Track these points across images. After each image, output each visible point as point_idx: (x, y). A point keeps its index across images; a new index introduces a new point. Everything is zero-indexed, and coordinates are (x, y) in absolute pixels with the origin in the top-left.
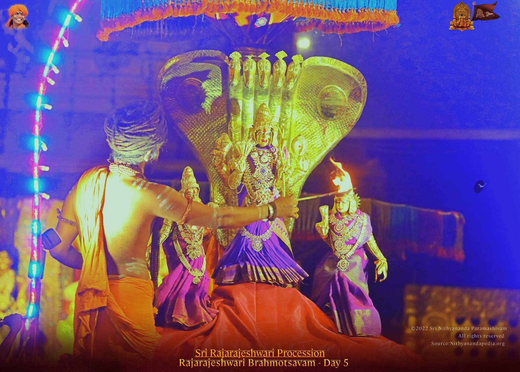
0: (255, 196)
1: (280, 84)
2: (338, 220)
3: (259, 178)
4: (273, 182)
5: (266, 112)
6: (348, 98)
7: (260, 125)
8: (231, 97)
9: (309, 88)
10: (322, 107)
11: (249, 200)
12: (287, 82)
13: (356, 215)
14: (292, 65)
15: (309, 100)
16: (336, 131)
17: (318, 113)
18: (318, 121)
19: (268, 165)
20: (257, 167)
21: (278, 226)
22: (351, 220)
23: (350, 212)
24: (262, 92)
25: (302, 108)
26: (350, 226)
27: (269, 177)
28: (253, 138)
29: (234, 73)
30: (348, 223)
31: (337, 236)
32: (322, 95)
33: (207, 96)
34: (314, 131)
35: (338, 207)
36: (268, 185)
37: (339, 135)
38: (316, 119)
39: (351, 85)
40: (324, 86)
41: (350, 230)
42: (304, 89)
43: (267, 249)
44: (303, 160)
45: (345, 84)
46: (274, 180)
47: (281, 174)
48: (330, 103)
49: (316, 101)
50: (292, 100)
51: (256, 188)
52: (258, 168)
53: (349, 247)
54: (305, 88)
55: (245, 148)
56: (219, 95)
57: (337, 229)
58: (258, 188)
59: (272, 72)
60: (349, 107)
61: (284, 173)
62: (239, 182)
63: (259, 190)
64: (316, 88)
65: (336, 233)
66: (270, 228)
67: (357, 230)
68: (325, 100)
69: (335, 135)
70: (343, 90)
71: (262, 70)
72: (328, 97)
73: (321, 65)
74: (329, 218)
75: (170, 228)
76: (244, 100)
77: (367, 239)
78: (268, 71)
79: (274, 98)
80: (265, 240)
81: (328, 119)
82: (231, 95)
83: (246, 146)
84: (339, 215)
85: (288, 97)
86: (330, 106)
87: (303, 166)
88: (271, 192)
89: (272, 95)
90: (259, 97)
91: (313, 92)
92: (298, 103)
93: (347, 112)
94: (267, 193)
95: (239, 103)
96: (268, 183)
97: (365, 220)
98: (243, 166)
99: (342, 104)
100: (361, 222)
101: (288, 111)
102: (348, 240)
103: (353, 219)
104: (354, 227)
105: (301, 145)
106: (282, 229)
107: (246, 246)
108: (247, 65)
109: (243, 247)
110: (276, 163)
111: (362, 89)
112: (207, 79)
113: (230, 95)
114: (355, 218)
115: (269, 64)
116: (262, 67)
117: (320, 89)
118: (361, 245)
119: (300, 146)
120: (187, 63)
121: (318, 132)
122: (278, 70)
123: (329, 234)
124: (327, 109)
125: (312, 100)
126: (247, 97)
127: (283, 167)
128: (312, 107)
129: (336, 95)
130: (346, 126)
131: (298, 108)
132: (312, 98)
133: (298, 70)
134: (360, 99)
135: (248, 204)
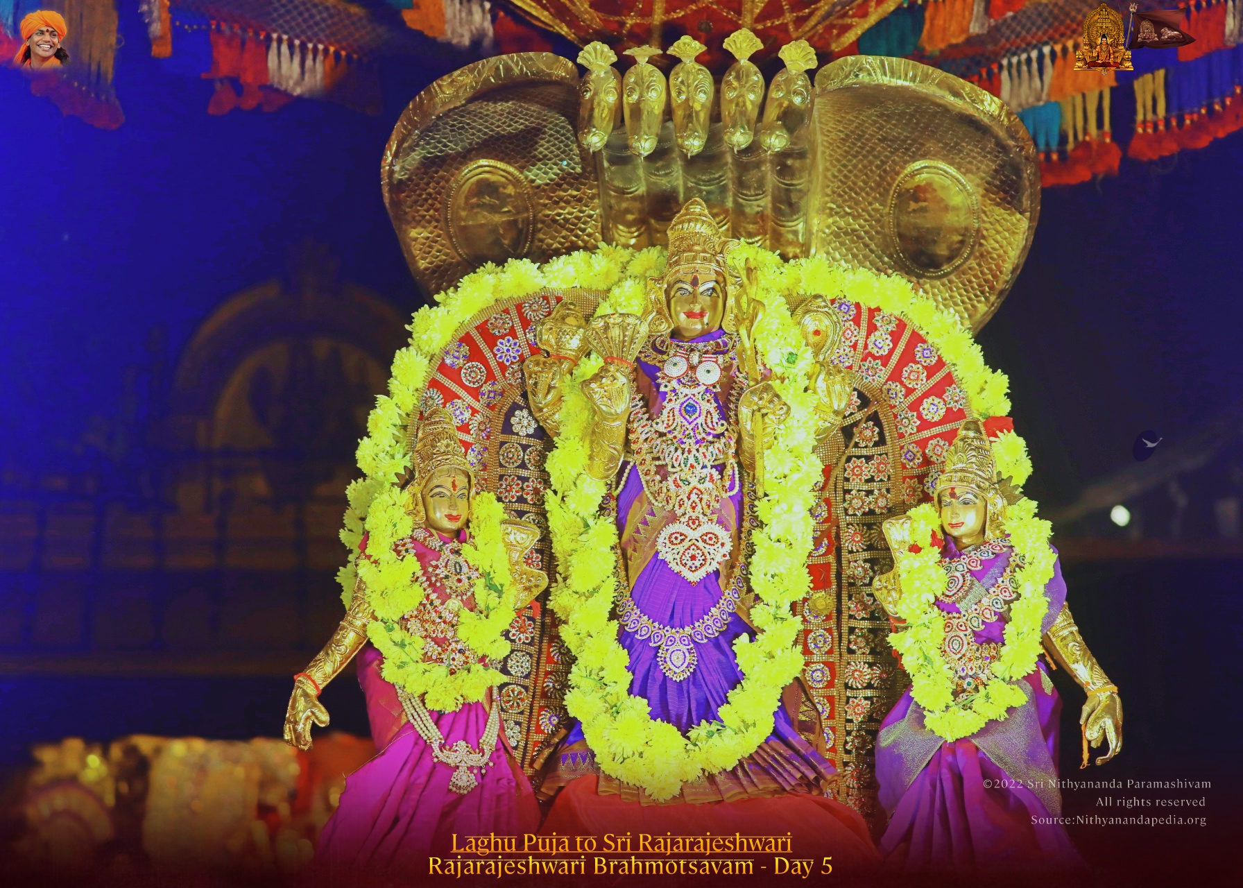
0: (667, 498)
2: (948, 560)
3: (677, 435)
4: (725, 445)
6: (982, 200)
9: (856, 176)
10: (902, 237)
11: (646, 509)
14: (779, 78)
15: (860, 216)
17: (891, 256)
19: (707, 391)
20: (668, 397)
22: (992, 557)
26: (988, 579)
27: (708, 430)
31: (945, 613)
32: (899, 196)
36: (707, 455)
39: (985, 157)
41: (987, 590)
42: (841, 181)
45: (968, 154)
46: (730, 438)
48: (927, 222)
52: (670, 400)
53: (989, 648)
54: (845, 176)
60: (985, 233)
63: (677, 475)
64: (880, 176)
66: (721, 601)
68: (910, 213)
70: (964, 174)
71: (683, 97)
72: (917, 200)
73: (881, 81)
77: (1048, 622)
80: (705, 641)
84: (949, 547)
86: (928, 231)
93: (982, 249)
94: (708, 484)
99: (964, 220)
102: (982, 627)
103: (997, 555)
108: (636, 84)
111: (1023, 167)
112: (535, 160)
116: (684, 89)
117: (891, 177)
120: (458, 104)
124: (917, 240)
125: (870, 215)
128: (871, 238)
129: (941, 194)
130: (983, 292)
131: (829, 244)
132: (870, 208)
133: (801, 94)
134: (1020, 202)
135: (645, 523)
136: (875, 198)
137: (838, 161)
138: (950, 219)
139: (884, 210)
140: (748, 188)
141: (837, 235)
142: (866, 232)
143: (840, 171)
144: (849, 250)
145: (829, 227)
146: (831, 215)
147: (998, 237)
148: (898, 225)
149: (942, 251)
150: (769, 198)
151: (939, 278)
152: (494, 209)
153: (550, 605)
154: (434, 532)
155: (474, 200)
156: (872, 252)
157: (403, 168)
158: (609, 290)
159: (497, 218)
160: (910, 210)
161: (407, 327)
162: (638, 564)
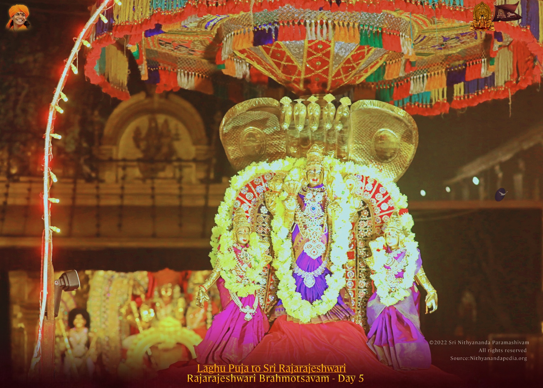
0: (307, 234)
2: (388, 253)
3: (309, 216)
4: (324, 219)
6: (401, 141)
9: (363, 132)
10: (376, 151)
14: (340, 107)
15: (363, 144)
16: (391, 172)
17: (373, 156)
18: (374, 164)
19: (318, 203)
20: (307, 205)
22: (400, 253)
25: (358, 152)
26: (399, 259)
27: (319, 215)
28: (304, 178)
29: (285, 117)
30: (397, 256)
31: (386, 269)
32: (376, 139)
35: (388, 242)
36: (319, 222)
38: (372, 162)
39: (402, 128)
40: (377, 130)
41: (399, 263)
42: (358, 134)
45: (396, 127)
48: (384, 147)
49: (370, 144)
50: (348, 144)
51: (308, 226)
55: (294, 187)
56: (279, 143)
59: (321, 115)
60: (401, 150)
62: (291, 221)
63: (310, 228)
64: (370, 132)
66: (322, 264)
68: (379, 144)
70: (395, 133)
71: (312, 114)
72: (381, 140)
73: (370, 108)
76: (302, 146)
77: (416, 272)
78: (318, 114)
80: (318, 276)
83: (294, 185)
84: (389, 249)
86: (384, 149)
88: (322, 230)
91: (367, 136)
93: (401, 154)
94: (318, 230)
96: (319, 220)
99: (395, 146)
101: (344, 155)
102: (397, 273)
103: (402, 253)
104: (402, 260)
108: (297, 109)
111: (413, 131)
112: (266, 127)
114: (404, 251)
115: (318, 107)
116: (312, 111)
117: (373, 133)
120: (244, 112)
122: (327, 113)
124: (381, 152)
128: (367, 151)
129: (389, 138)
130: (401, 167)
131: (355, 152)
132: (367, 142)
133: (346, 112)
134: (412, 141)
135: (300, 241)
136: (368, 139)
137: (357, 128)
138: (391, 146)
139: (371, 142)
140: (330, 137)
141: (357, 150)
142: (366, 149)
143: (358, 131)
144: (360, 154)
145: (354, 147)
146: (355, 144)
147: (405, 151)
148: (375, 147)
149: (388, 155)
150: (337, 139)
151: (388, 163)
152: (253, 141)
153: (273, 265)
154: (239, 244)
155: (248, 139)
156: (367, 155)
157: (226, 129)
158: (289, 171)
159: (254, 144)
161: (230, 181)
162: (298, 253)
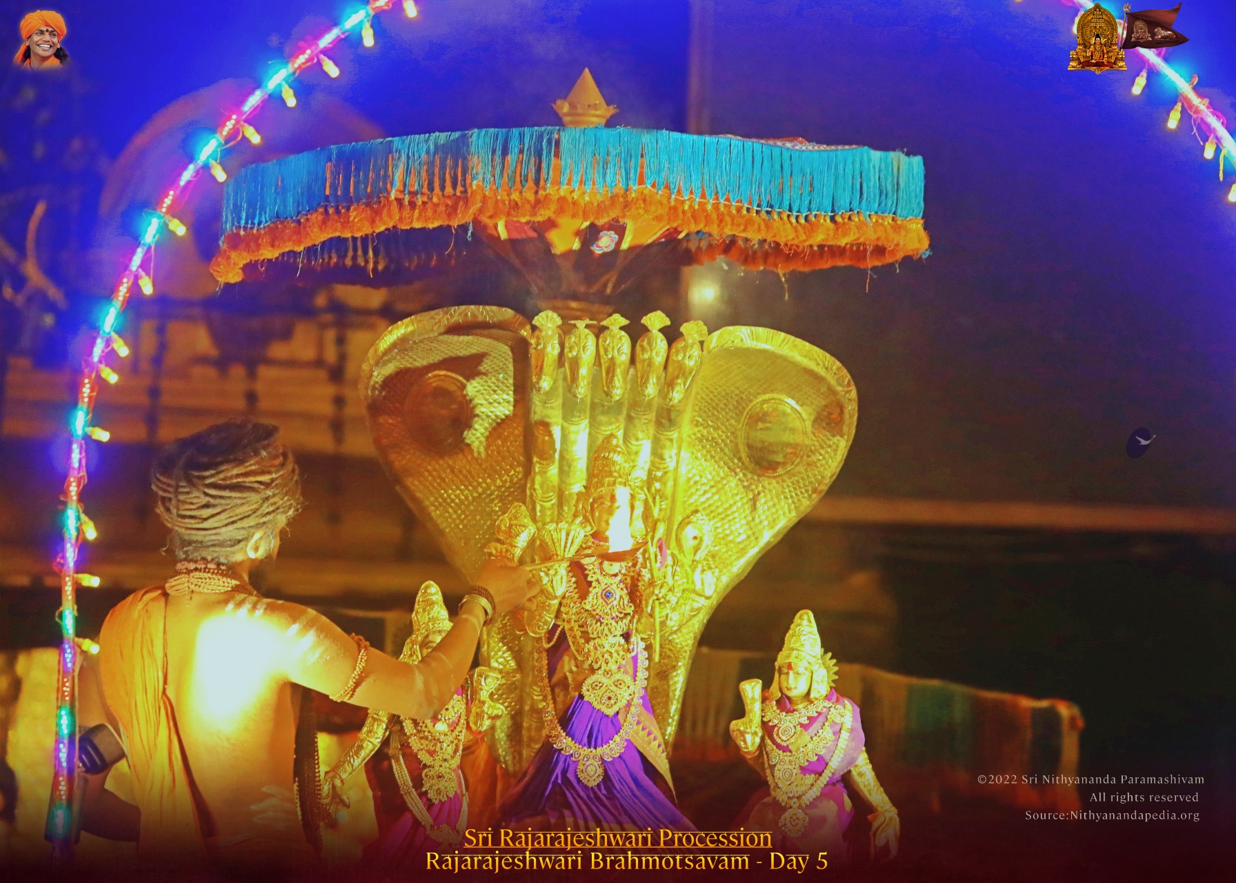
0: (588, 655)
1: (651, 390)
2: (784, 713)
3: (598, 611)
4: (630, 621)
5: (616, 455)
6: (813, 426)
7: (603, 485)
8: (535, 417)
9: (719, 400)
10: (750, 446)
11: (573, 662)
12: (670, 385)
13: (827, 704)
14: (679, 344)
15: (718, 428)
16: (783, 503)
17: (740, 459)
18: (740, 480)
19: (620, 582)
20: (594, 584)
21: (641, 727)
22: (816, 715)
23: (812, 696)
24: (610, 408)
25: (704, 447)
26: (812, 730)
27: (620, 610)
28: (585, 517)
29: (543, 361)
30: (807, 722)
31: (781, 752)
32: (750, 417)
33: (477, 415)
34: (732, 502)
35: (784, 685)
36: (618, 628)
37: (790, 512)
38: (736, 473)
39: (818, 396)
40: (755, 397)
41: (812, 738)
42: (707, 402)
43: (614, 782)
44: (703, 571)
45: (806, 393)
46: (633, 617)
47: (651, 602)
48: (770, 438)
49: (736, 429)
50: (680, 427)
51: (591, 636)
52: (595, 587)
53: (810, 778)
54: (711, 399)
55: (567, 539)
56: (507, 413)
57: (781, 735)
58: (595, 635)
59: (633, 361)
60: (813, 448)
61: (658, 599)
62: (549, 619)
63: (596, 641)
64: (737, 402)
65: (779, 747)
66: (621, 731)
67: (828, 738)
68: (757, 430)
69: (781, 512)
70: (801, 406)
71: (610, 356)
72: (764, 421)
73: (749, 346)
74: (762, 710)
75: (384, 727)
76: (566, 425)
77: (852, 762)
78: (624, 358)
79: (637, 421)
80: (610, 759)
81: (763, 475)
82: (535, 413)
83: (568, 534)
84: (785, 703)
85: (670, 420)
86: (770, 444)
87: (703, 584)
88: (626, 646)
89: (633, 414)
90: (603, 418)
91: (729, 409)
92: (695, 434)
93: (810, 459)
94: (616, 648)
95: (553, 432)
96: (620, 623)
97: (847, 715)
98: (559, 582)
99: (798, 439)
100: (838, 720)
101: (669, 453)
102: (806, 764)
103: (820, 714)
104: (820, 731)
105: (699, 535)
106: (649, 734)
107: (564, 772)
108: (575, 342)
109: (557, 775)
110: (639, 575)
111: (846, 405)
112: (479, 374)
113: (532, 413)
114: (825, 710)
115: (625, 342)
116: (610, 349)
117: (746, 403)
118: (837, 776)
119: (695, 538)
120: (432, 335)
121: (739, 504)
122: (646, 356)
123: (762, 745)
124: (761, 450)
125: (727, 428)
126: (573, 419)
127: (656, 585)
128: (726, 445)
129: (783, 419)
130: (807, 490)
131: (694, 446)
132: (727, 423)
133: (694, 357)
134: (840, 428)
135: (571, 672)
136: (732, 417)
138: (787, 437)
139: (738, 425)
140: (640, 406)
141: (700, 441)
142: (723, 441)
143: (707, 395)
144: (708, 452)
146: (697, 426)
147: (823, 452)
148: (748, 438)
149: (780, 458)
151: (775, 477)
156: (726, 454)
160: (758, 428)
